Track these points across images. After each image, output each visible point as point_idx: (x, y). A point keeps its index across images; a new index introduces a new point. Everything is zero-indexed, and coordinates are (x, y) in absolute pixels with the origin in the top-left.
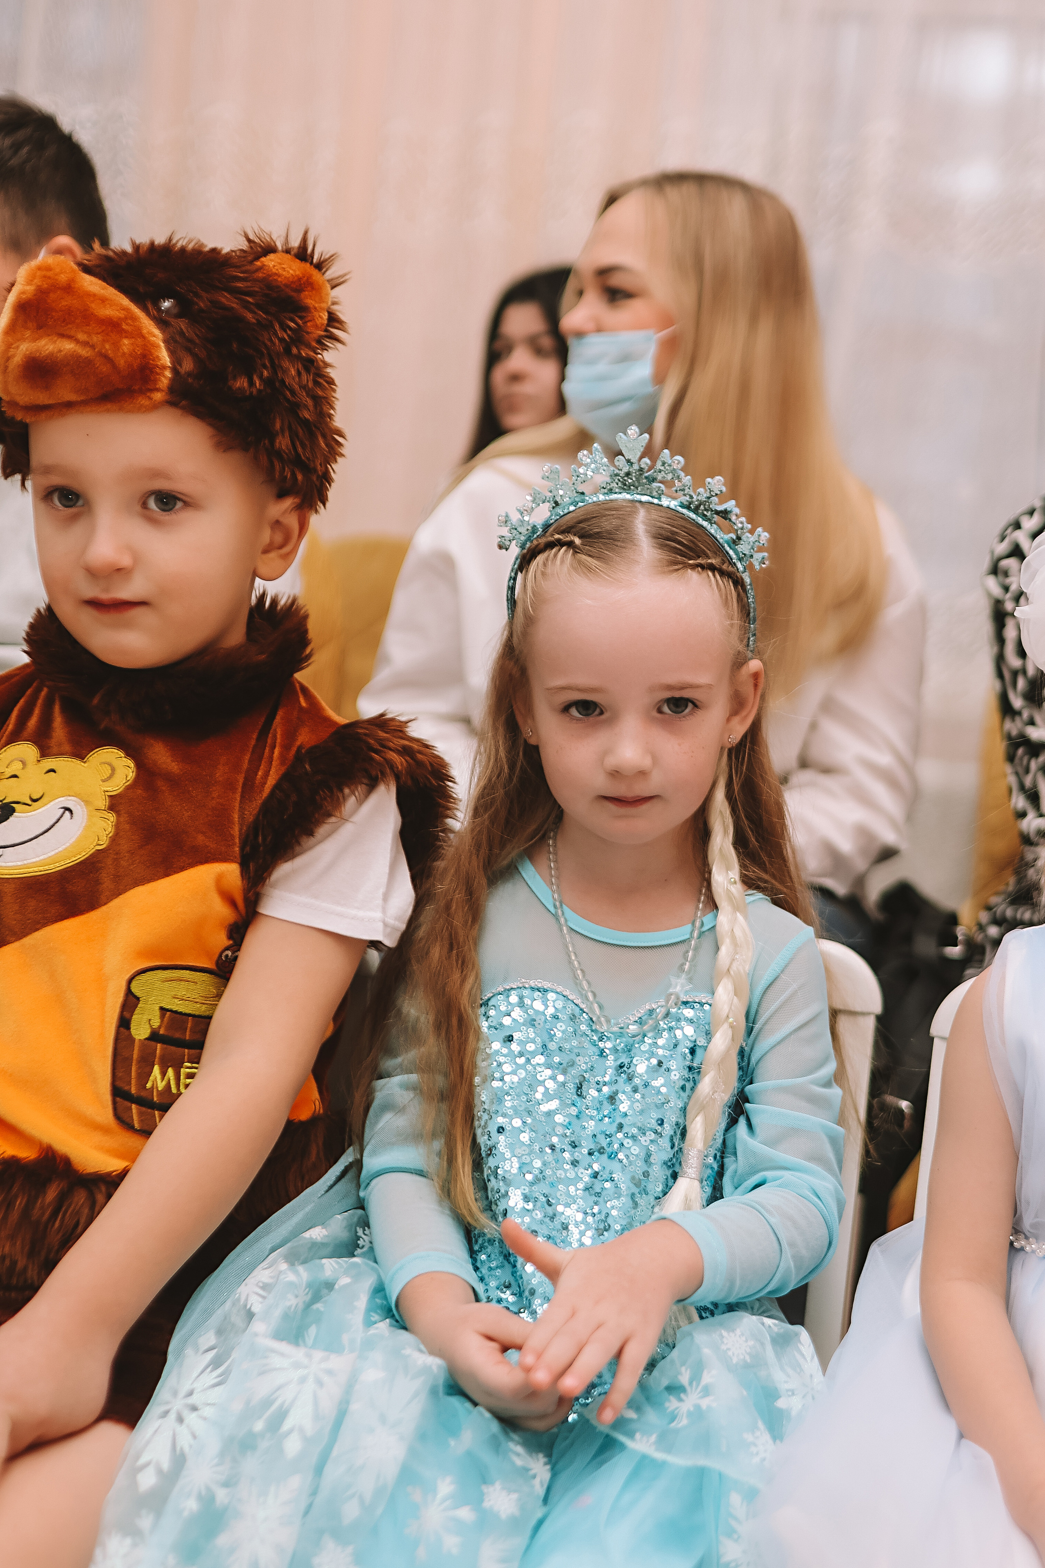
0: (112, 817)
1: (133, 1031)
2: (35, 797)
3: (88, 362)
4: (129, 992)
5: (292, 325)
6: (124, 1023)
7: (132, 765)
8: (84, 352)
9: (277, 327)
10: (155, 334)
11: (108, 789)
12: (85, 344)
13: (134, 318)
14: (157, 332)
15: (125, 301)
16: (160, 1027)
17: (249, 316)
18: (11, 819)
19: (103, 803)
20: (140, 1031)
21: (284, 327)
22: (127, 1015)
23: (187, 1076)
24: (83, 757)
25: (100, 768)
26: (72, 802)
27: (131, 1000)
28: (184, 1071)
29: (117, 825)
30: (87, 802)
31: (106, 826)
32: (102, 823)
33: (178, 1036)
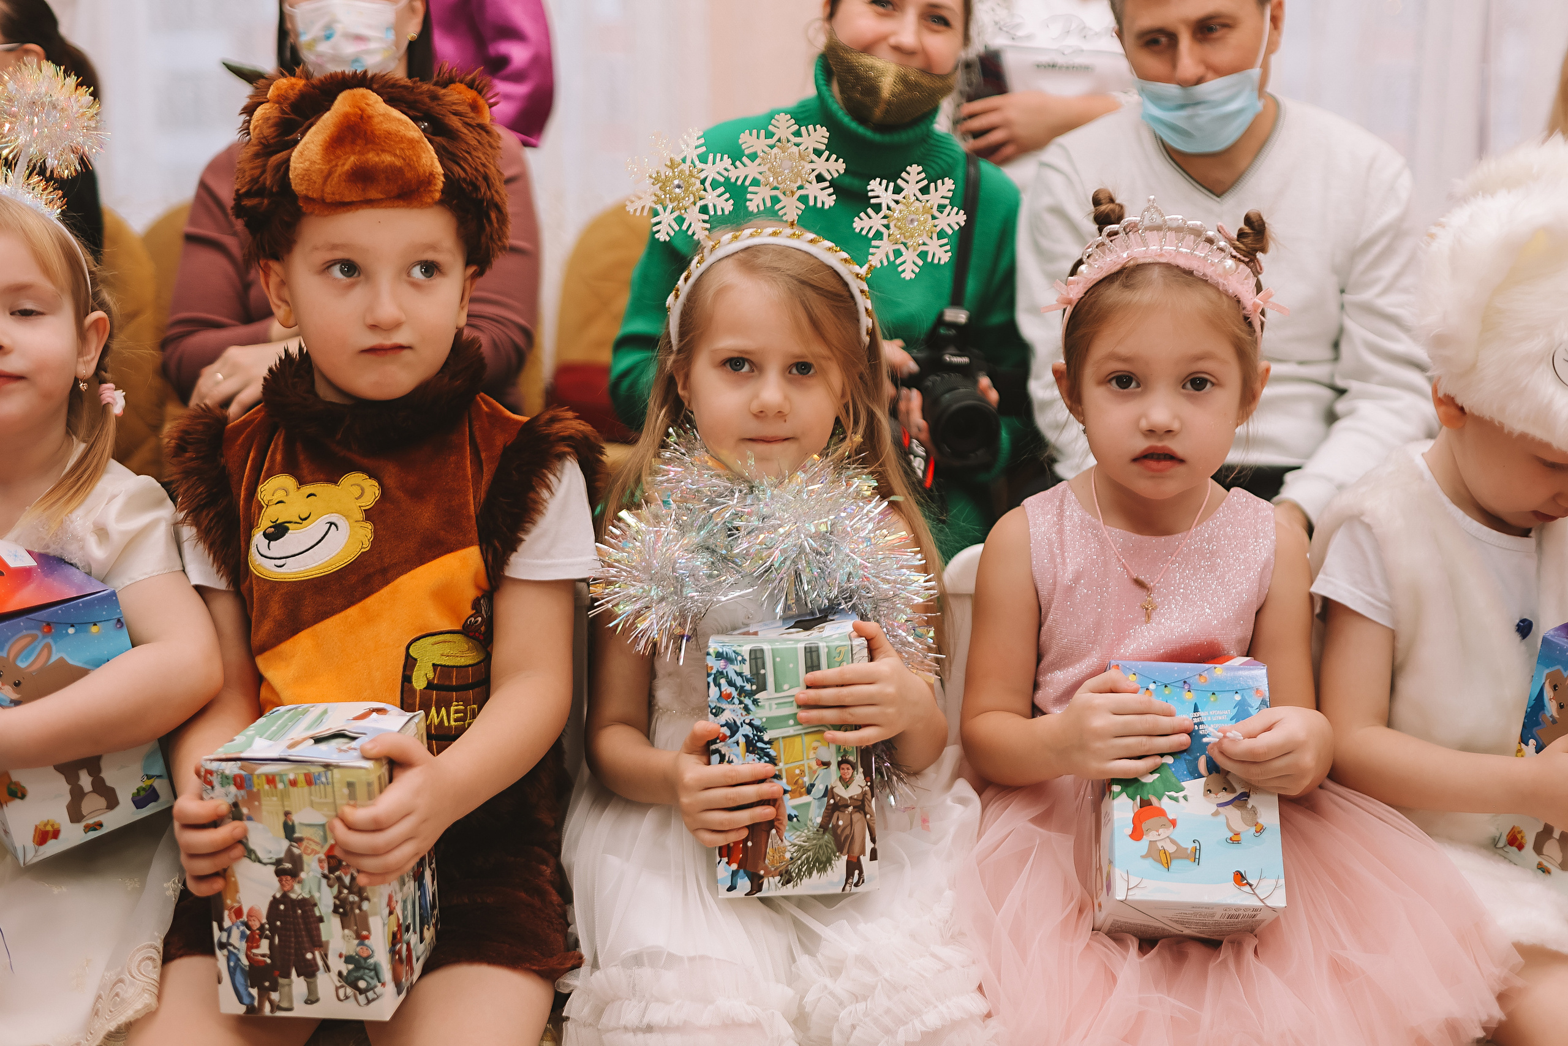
0: (369, 526)
1: (414, 684)
2: (303, 517)
4: (408, 655)
6: (407, 679)
7: (377, 484)
11: (363, 504)
16: (434, 678)
18: (287, 535)
19: (360, 516)
20: (418, 683)
22: (408, 673)
23: (456, 712)
24: (335, 482)
25: (351, 489)
26: (334, 518)
27: (410, 663)
28: (452, 709)
29: (375, 532)
30: (347, 517)
31: (365, 534)
32: (362, 532)
33: (447, 683)
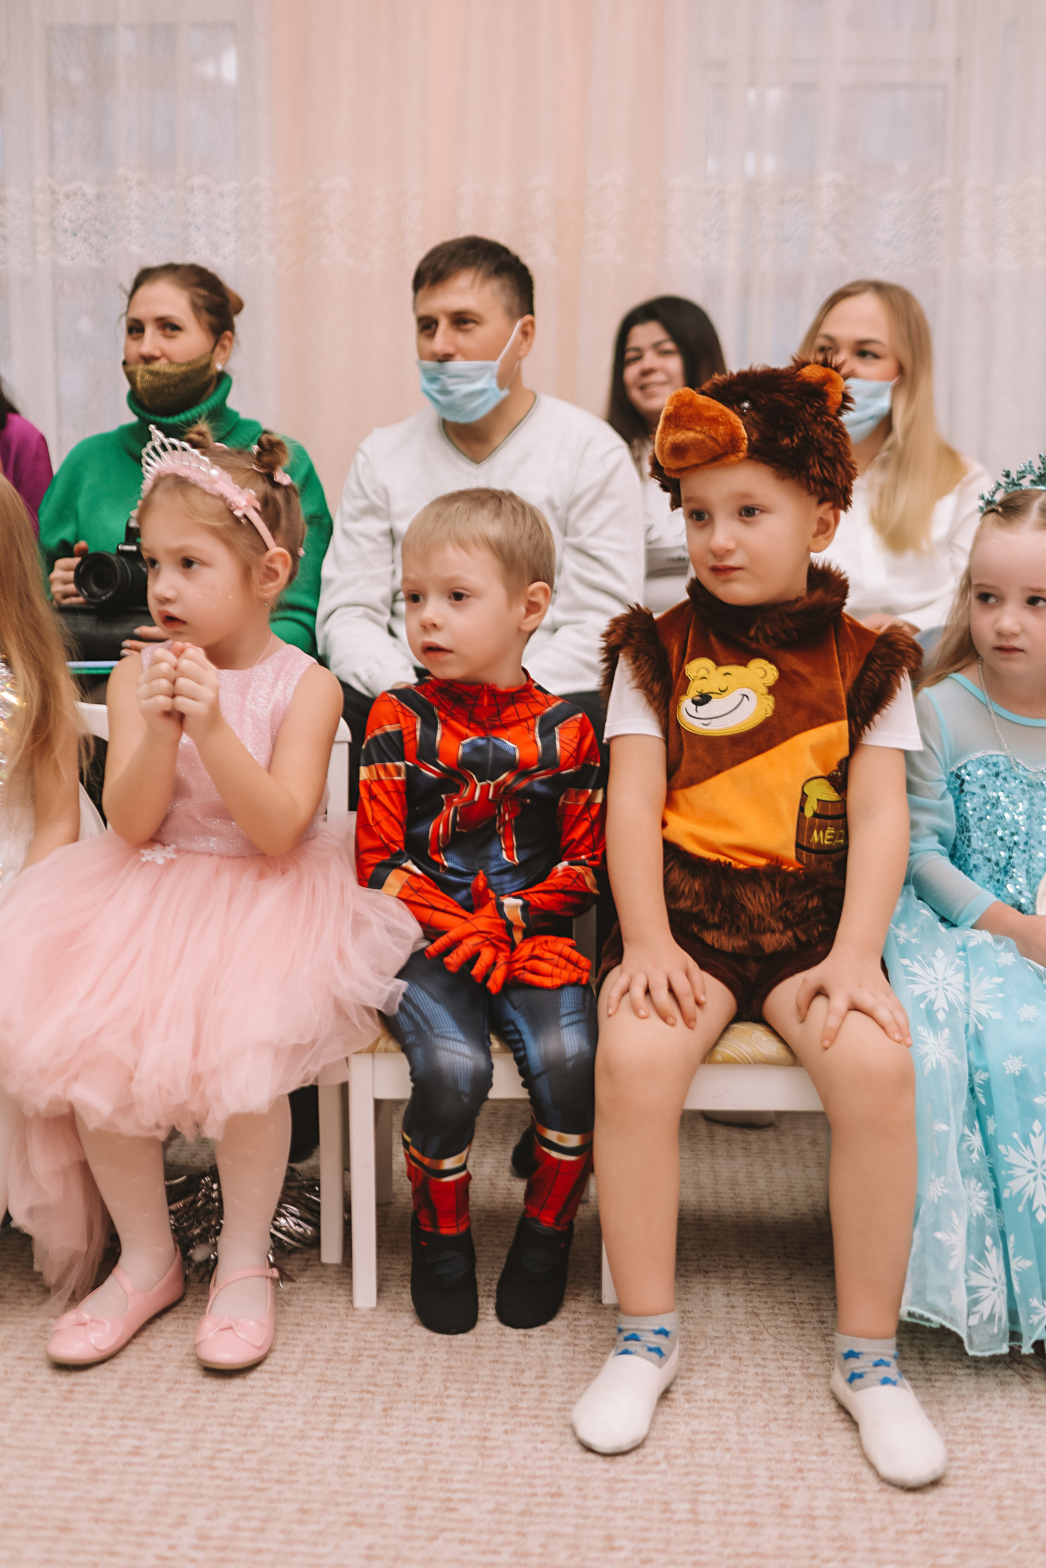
0: (772, 698)
1: (805, 815)
2: (722, 690)
3: (703, 442)
4: (803, 794)
5: (817, 405)
6: (802, 809)
7: (776, 667)
8: (700, 437)
9: (808, 407)
10: (739, 422)
11: (765, 683)
12: (700, 432)
13: (726, 415)
14: (739, 420)
15: (721, 406)
16: (818, 809)
17: (791, 404)
18: (710, 703)
19: (765, 691)
20: (809, 813)
21: (812, 407)
22: (803, 804)
23: (830, 834)
24: (745, 665)
25: (757, 671)
26: (746, 691)
27: (804, 797)
28: (827, 832)
29: (776, 702)
30: (755, 691)
31: (769, 703)
32: (766, 702)
33: (825, 813)
